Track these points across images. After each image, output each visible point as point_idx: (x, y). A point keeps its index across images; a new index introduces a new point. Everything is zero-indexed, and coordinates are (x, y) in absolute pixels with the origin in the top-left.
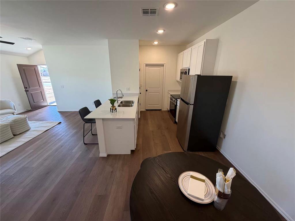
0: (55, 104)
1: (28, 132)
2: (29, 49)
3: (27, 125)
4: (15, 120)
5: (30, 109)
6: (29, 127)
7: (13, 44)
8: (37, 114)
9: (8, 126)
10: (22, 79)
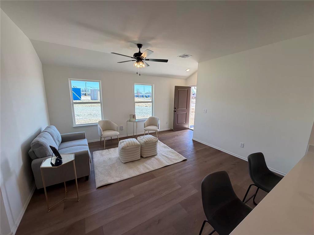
0: (193, 128)
1: (153, 159)
2: (188, 70)
3: (154, 150)
4: (147, 141)
5: (172, 128)
6: (156, 152)
7: (166, 61)
8: (174, 136)
9: (139, 147)
10: (175, 100)
